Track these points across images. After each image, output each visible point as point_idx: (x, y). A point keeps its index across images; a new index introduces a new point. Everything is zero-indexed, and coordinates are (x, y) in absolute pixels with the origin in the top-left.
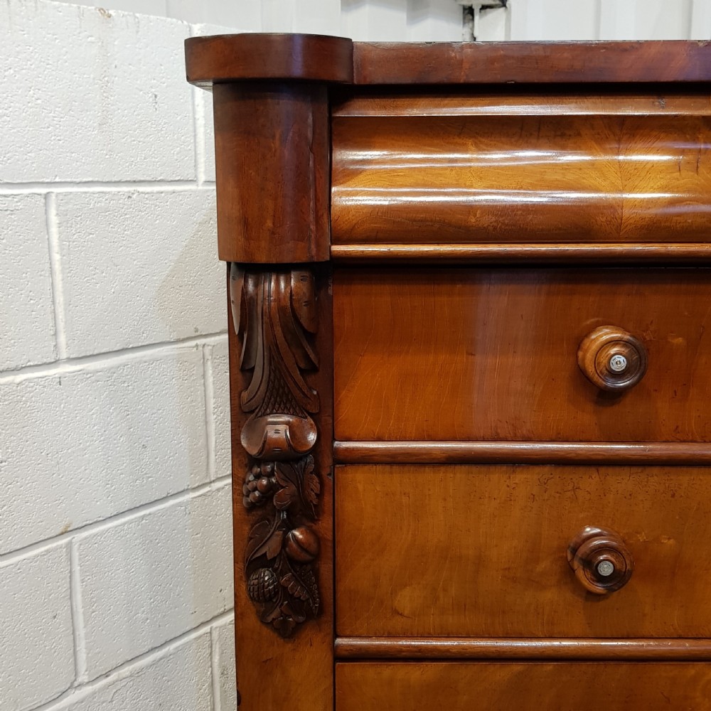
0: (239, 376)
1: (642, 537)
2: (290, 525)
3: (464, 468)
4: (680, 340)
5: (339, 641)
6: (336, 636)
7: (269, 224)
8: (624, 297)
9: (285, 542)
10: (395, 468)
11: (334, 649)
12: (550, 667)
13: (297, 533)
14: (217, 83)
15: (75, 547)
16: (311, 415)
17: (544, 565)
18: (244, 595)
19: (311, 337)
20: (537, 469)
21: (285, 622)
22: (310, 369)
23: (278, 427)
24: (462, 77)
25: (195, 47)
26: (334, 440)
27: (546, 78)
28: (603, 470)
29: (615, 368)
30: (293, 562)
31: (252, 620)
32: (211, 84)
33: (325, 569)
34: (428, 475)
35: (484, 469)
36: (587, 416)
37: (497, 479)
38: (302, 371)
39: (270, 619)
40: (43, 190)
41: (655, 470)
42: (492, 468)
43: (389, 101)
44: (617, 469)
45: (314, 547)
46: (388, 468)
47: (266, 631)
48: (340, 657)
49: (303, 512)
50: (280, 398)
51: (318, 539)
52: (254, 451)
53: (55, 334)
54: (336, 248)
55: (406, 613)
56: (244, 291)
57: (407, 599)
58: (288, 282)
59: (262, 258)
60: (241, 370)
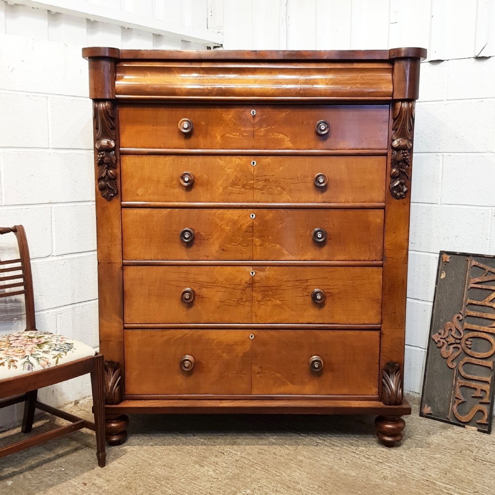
0: (96, 131)
1: (198, 175)
2: (108, 169)
3: (153, 156)
4: (204, 123)
5: (122, 203)
6: (122, 201)
7: (100, 89)
8: (189, 112)
9: (107, 174)
10: (136, 156)
11: (121, 204)
12: (177, 210)
13: (111, 171)
14: (89, 58)
15: (53, 209)
16: (114, 140)
17: (175, 182)
18: (98, 189)
19: (113, 119)
20: (172, 156)
21: (108, 196)
22: (113, 128)
23: (104, 142)
24: (144, 57)
25: (84, 50)
26: (120, 147)
27: (163, 58)
28: (188, 157)
29: (185, 127)
30: (110, 179)
31: (100, 196)
32: (87, 58)
33: (118, 181)
34: (145, 158)
35: (158, 156)
36: (182, 142)
37: (162, 159)
38: (111, 129)
39: (104, 195)
40: (46, 95)
41: (201, 156)
42: (160, 156)
43: (129, 63)
44: (192, 156)
45: (114, 174)
46: (134, 156)
47: (103, 199)
48: (123, 207)
49: (112, 165)
50: (105, 135)
51: (116, 174)
52: (98, 148)
53: (48, 139)
54: (116, 96)
55: (140, 195)
56: (95, 106)
57: (140, 192)
58: (105, 104)
59: (99, 97)
60: (96, 128)
